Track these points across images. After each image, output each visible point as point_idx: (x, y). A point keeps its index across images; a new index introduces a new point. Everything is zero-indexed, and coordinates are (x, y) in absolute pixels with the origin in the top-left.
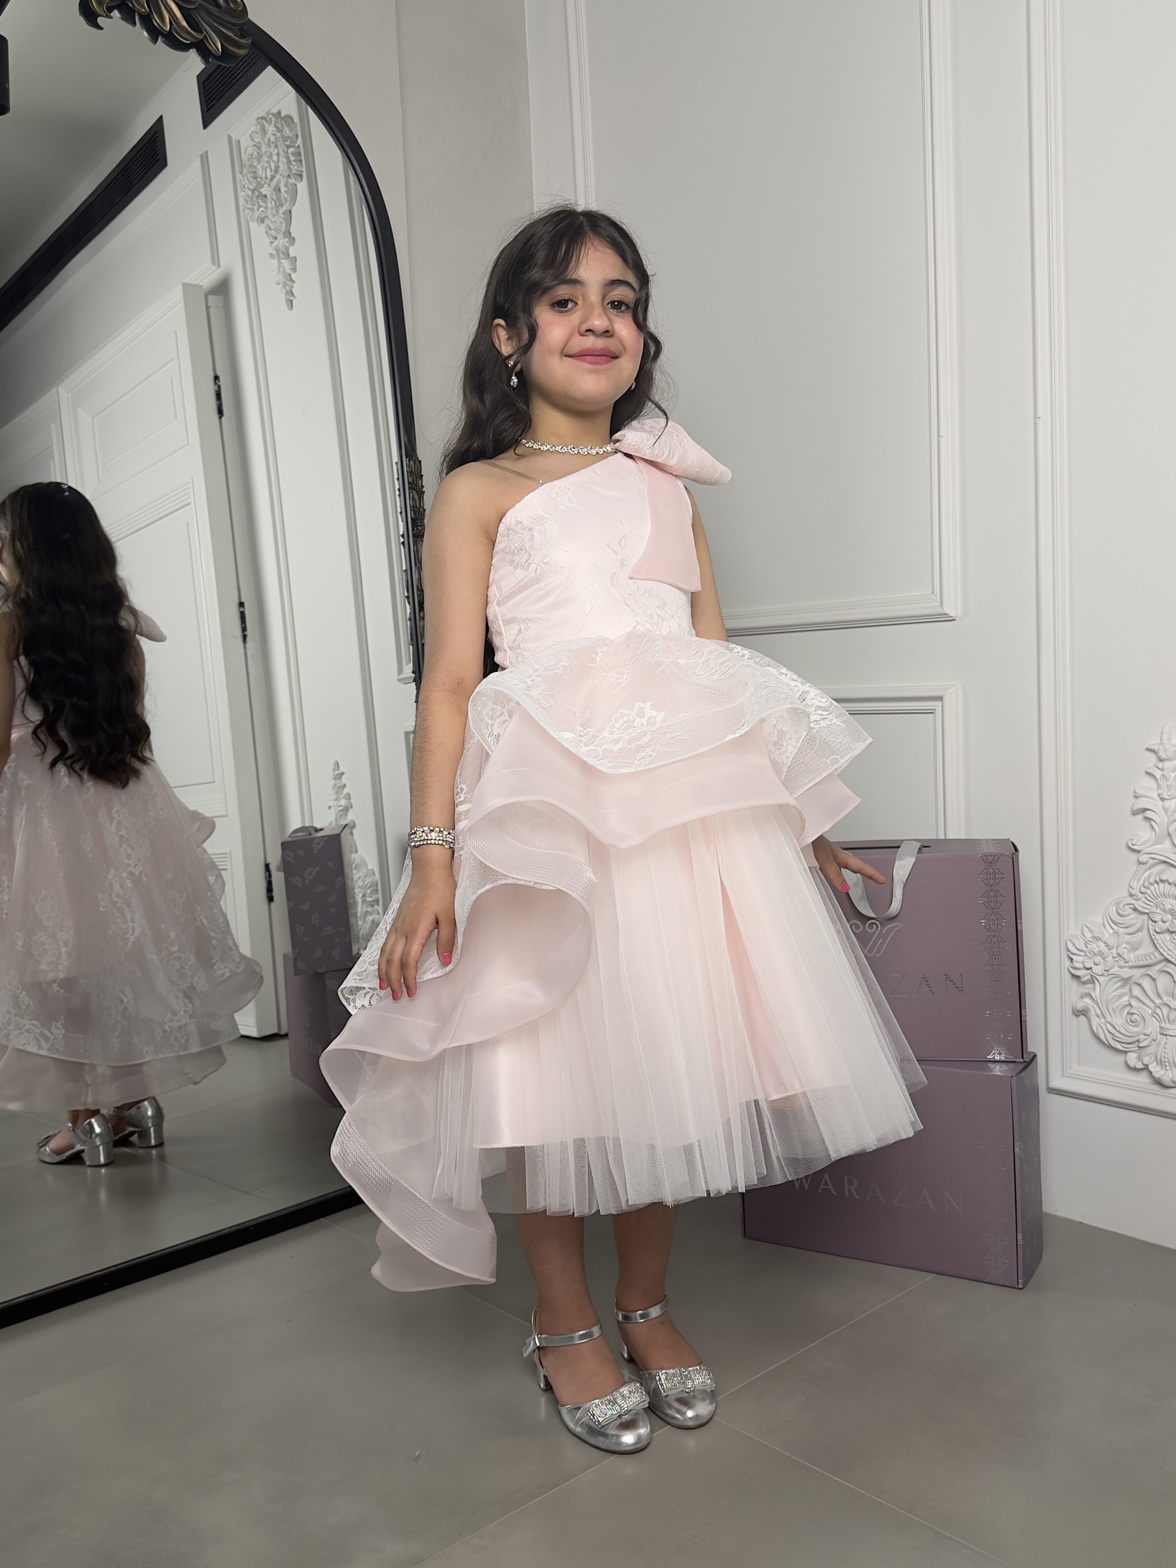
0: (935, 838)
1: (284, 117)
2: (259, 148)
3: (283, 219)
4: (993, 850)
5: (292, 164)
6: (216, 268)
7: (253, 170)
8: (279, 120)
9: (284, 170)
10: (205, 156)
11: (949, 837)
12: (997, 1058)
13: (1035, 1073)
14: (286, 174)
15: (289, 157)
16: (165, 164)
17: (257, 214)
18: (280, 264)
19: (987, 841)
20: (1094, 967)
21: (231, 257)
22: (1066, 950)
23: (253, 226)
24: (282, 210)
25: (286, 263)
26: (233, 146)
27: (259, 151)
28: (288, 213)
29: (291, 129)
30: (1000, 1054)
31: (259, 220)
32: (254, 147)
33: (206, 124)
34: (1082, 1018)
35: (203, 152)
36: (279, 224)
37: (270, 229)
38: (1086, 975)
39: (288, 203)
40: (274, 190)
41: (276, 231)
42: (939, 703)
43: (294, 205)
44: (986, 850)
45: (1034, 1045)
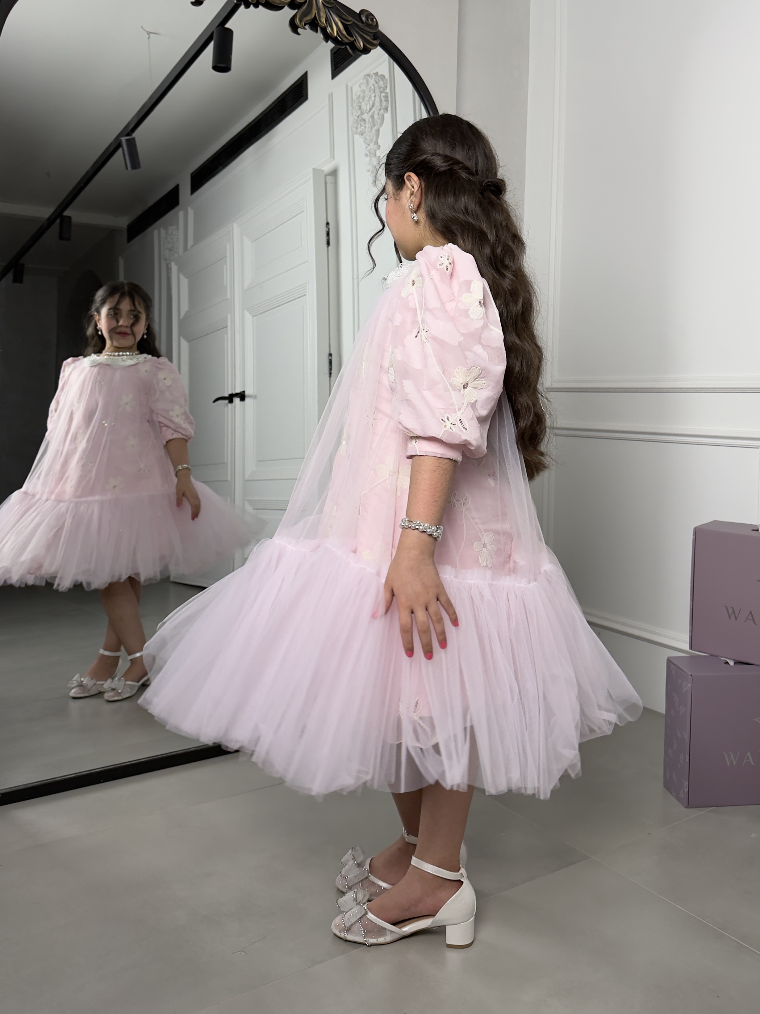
1: (379, 76)
3: (374, 133)
5: (382, 102)
6: (332, 160)
7: (359, 105)
8: (377, 77)
9: (378, 106)
10: (331, 95)
14: (379, 108)
15: (381, 99)
16: (306, 98)
17: (359, 130)
18: (370, 160)
21: (341, 155)
23: (357, 137)
24: (374, 129)
25: (374, 159)
26: (349, 90)
27: (364, 94)
28: (378, 130)
29: (383, 82)
31: (360, 134)
32: (361, 92)
33: (333, 77)
35: (330, 93)
36: (372, 137)
37: (366, 139)
39: (379, 124)
40: (371, 116)
43: (381, 126)
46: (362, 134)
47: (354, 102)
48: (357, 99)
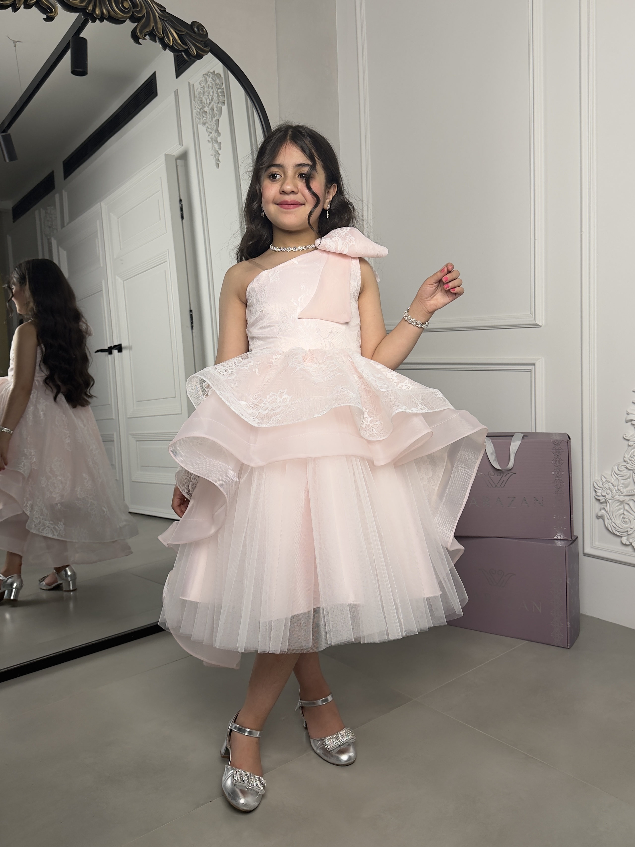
0: (530, 432)
1: (216, 74)
2: (204, 89)
3: (214, 123)
4: (558, 438)
5: (220, 97)
6: (181, 146)
7: (201, 99)
8: (214, 76)
9: (216, 100)
10: (176, 91)
11: (538, 431)
12: (559, 538)
13: (577, 546)
14: (217, 102)
15: (218, 94)
16: (156, 94)
17: (202, 120)
18: (213, 146)
19: (555, 434)
20: (607, 496)
21: (188, 142)
22: (593, 487)
23: (200, 126)
25: (216, 146)
26: (191, 87)
28: (218, 121)
29: (220, 80)
30: (560, 536)
31: (203, 124)
32: (201, 88)
33: (177, 76)
34: (601, 520)
35: (176, 89)
36: (213, 126)
37: (209, 128)
38: (602, 499)
39: (218, 115)
40: (211, 109)
41: (212, 130)
42: (533, 367)
43: (220, 117)
44: (555, 438)
45: (577, 532)
46: (205, 124)
47: (196, 97)
48: (198, 94)
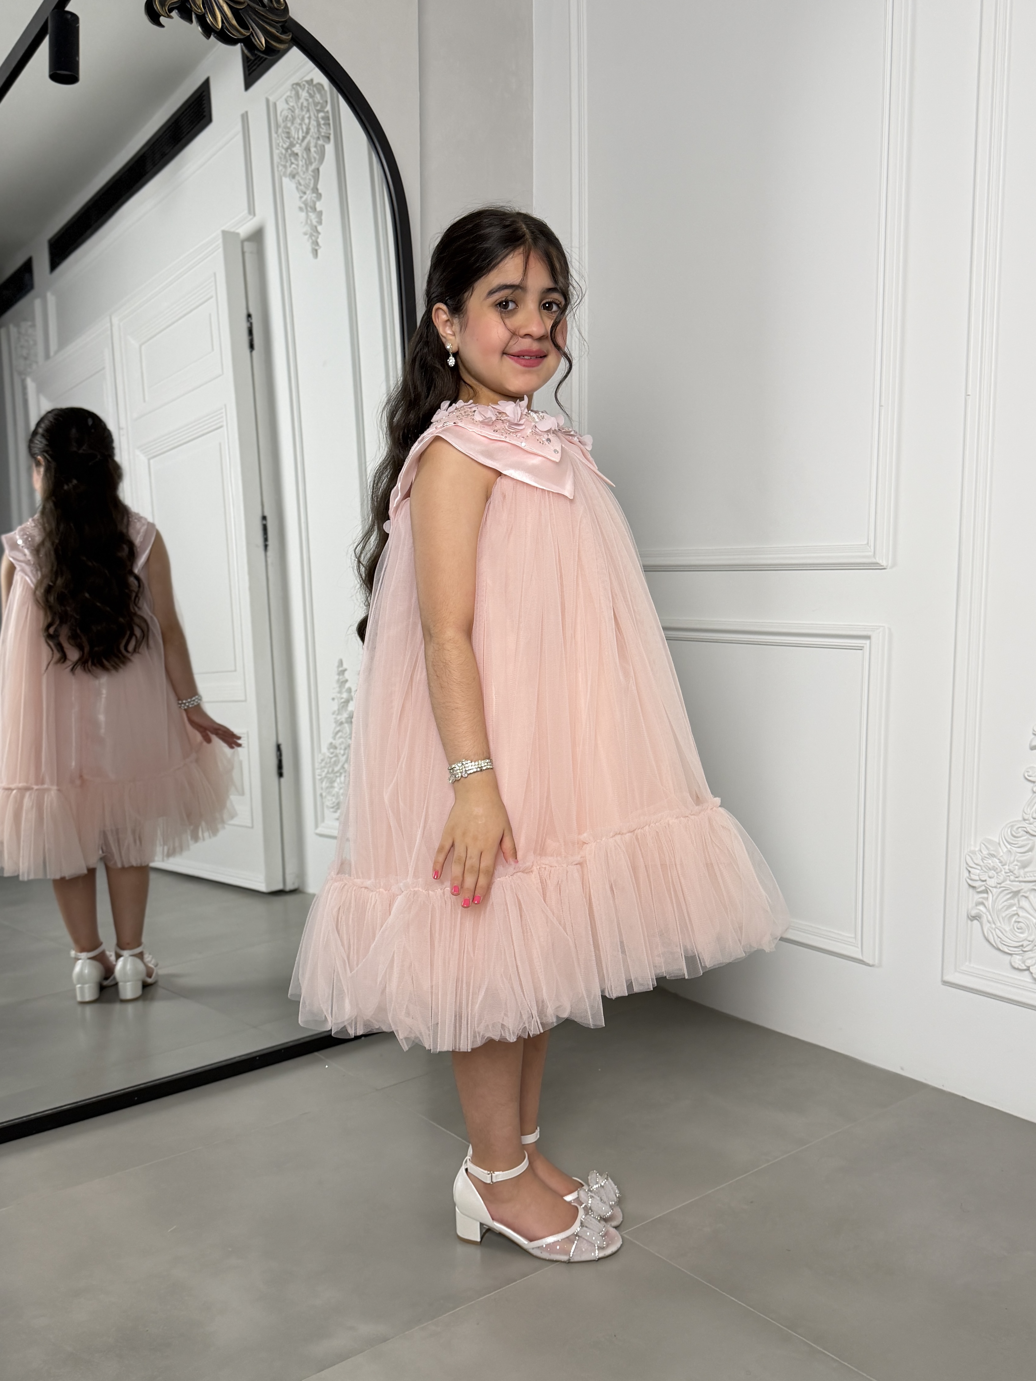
1: (315, 86)
2: (293, 112)
3: (311, 175)
5: (321, 127)
6: (251, 217)
7: (287, 130)
8: (311, 87)
9: (314, 132)
10: (245, 115)
14: (316, 136)
15: (319, 123)
16: (210, 120)
17: (289, 170)
18: (308, 216)
20: (988, 880)
21: (265, 208)
22: (965, 862)
23: (286, 181)
24: (311, 168)
25: (313, 216)
26: (270, 107)
28: (316, 171)
31: (291, 177)
32: (290, 111)
33: (247, 86)
34: (975, 922)
35: (243, 111)
36: (308, 181)
37: (300, 184)
38: (981, 886)
39: (317, 161)
40: (305, 149)
41: (306, 187)
42: (868, 642)
43: (321, 164)
46: (294, 177)
47: (280, 127)
48: (283, 121)
